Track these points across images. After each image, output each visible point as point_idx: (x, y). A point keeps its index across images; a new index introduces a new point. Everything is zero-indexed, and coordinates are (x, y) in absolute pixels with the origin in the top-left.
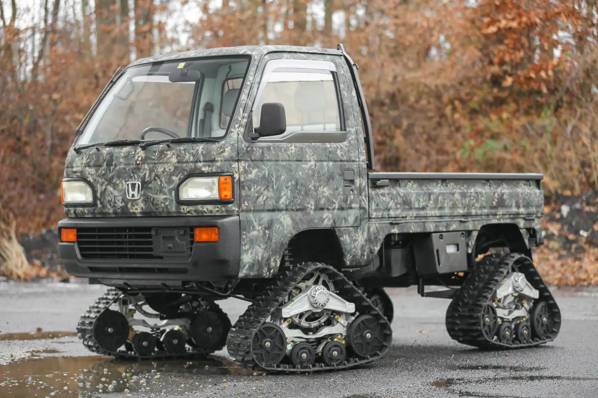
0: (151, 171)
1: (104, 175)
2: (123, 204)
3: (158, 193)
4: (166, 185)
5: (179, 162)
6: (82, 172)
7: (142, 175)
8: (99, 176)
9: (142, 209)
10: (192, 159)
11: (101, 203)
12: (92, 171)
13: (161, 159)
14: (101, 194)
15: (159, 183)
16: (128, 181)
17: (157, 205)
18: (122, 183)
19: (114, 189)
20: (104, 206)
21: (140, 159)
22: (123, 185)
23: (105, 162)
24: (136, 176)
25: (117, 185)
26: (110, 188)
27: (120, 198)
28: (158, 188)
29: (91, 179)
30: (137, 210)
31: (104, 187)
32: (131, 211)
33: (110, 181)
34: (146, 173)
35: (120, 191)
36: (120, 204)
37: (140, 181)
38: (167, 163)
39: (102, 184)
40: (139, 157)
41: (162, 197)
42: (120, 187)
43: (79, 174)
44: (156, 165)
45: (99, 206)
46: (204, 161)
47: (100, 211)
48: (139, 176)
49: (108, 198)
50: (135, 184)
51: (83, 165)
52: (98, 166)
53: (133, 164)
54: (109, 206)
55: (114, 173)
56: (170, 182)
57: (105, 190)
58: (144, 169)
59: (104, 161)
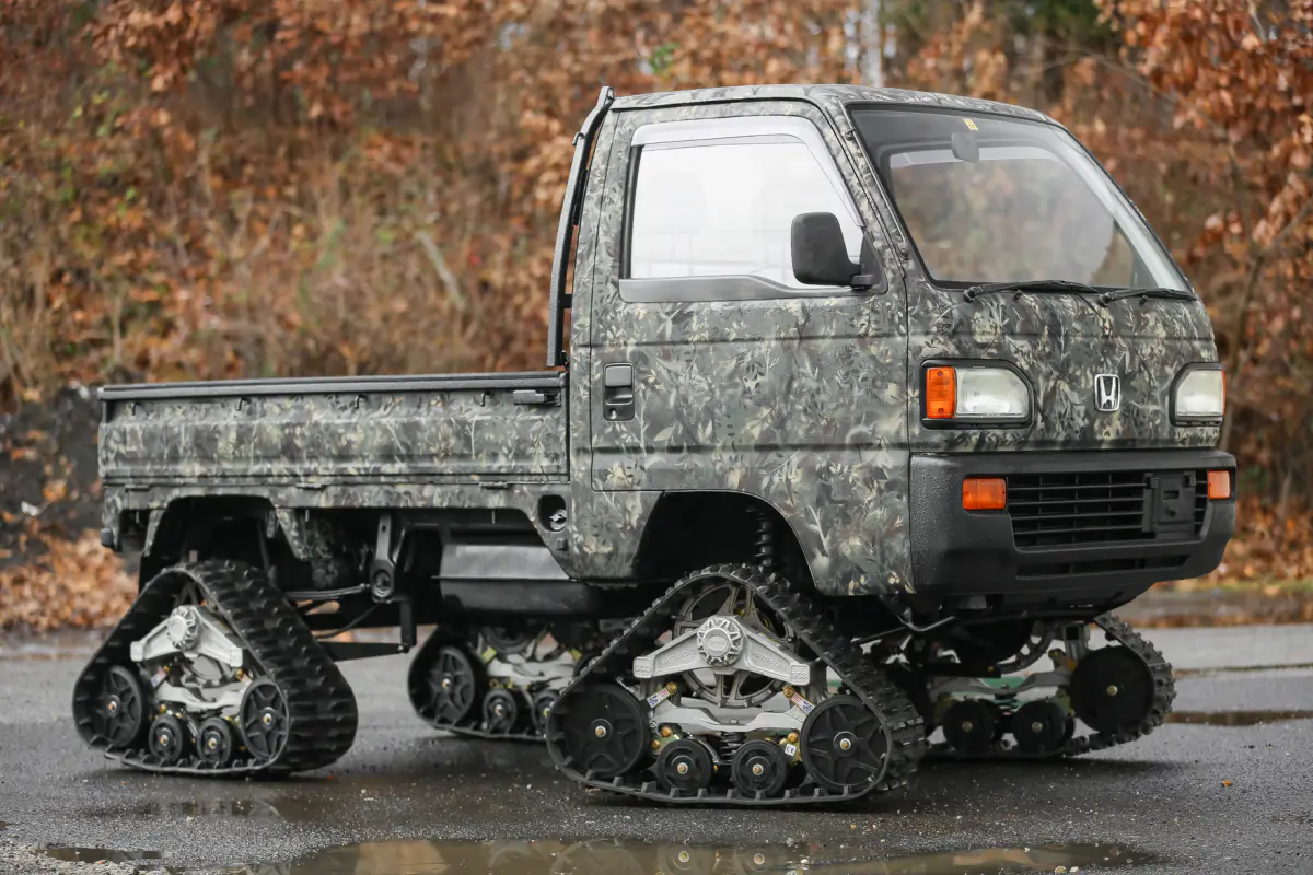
0: (1134, 353)
1: (1049, 355)
2: (1086, 421)
3: (1146, 399)
4: (1157, 384)
5: (1167, 338)
6: (999, 346)
7: (1119, 360)
8: (1041, 359)
9: (1118, 432)
10: (1184, 333)
11: (1045, 419)
12: (1023, 344)
13: (1141, 330)
14: (1045, 399)
15: (1147, 379)
16: (1097, 373)
17: (1142, 424)
18: (1086, 376)
19: (1072, 388)
20: (1049, 427)
21: (1107, 325)
22: (1087, 380)
23: (1046, 327)
24: (1109, 362)
25: (1077, 379)
26: (1064, 387)
27: (1082, 409)
28: (1144, 390)
29: (1022, 363)
30: (1108, 433)
31: (1052, 383)
32: (1099, 437)
33: (1063, 371)
34: (1124, 357)
35: (1081, 393)
36: (1080, 423)
37: (1116, 371)
38: (1152, 338)
39: (1047, 377)
40: (1104, 321)
41: (1152, 408)
42: (1083, 385)
43: (994, 351)
44: (1136, 340)
45: (1040, 425)
46: (1200, 339)
47: (1039, 437)
48: (1113, 361)
49: (1059, 409)
50: (1110, 379)
51: (999, 330)
52: (1032, 335)
53: (1097, 336)
54: (1058, 427)
55: (1069, 353)
56: (1163, 377)
57: (1054, 388)
58: (1121, 348)
59: (1043, 324)
